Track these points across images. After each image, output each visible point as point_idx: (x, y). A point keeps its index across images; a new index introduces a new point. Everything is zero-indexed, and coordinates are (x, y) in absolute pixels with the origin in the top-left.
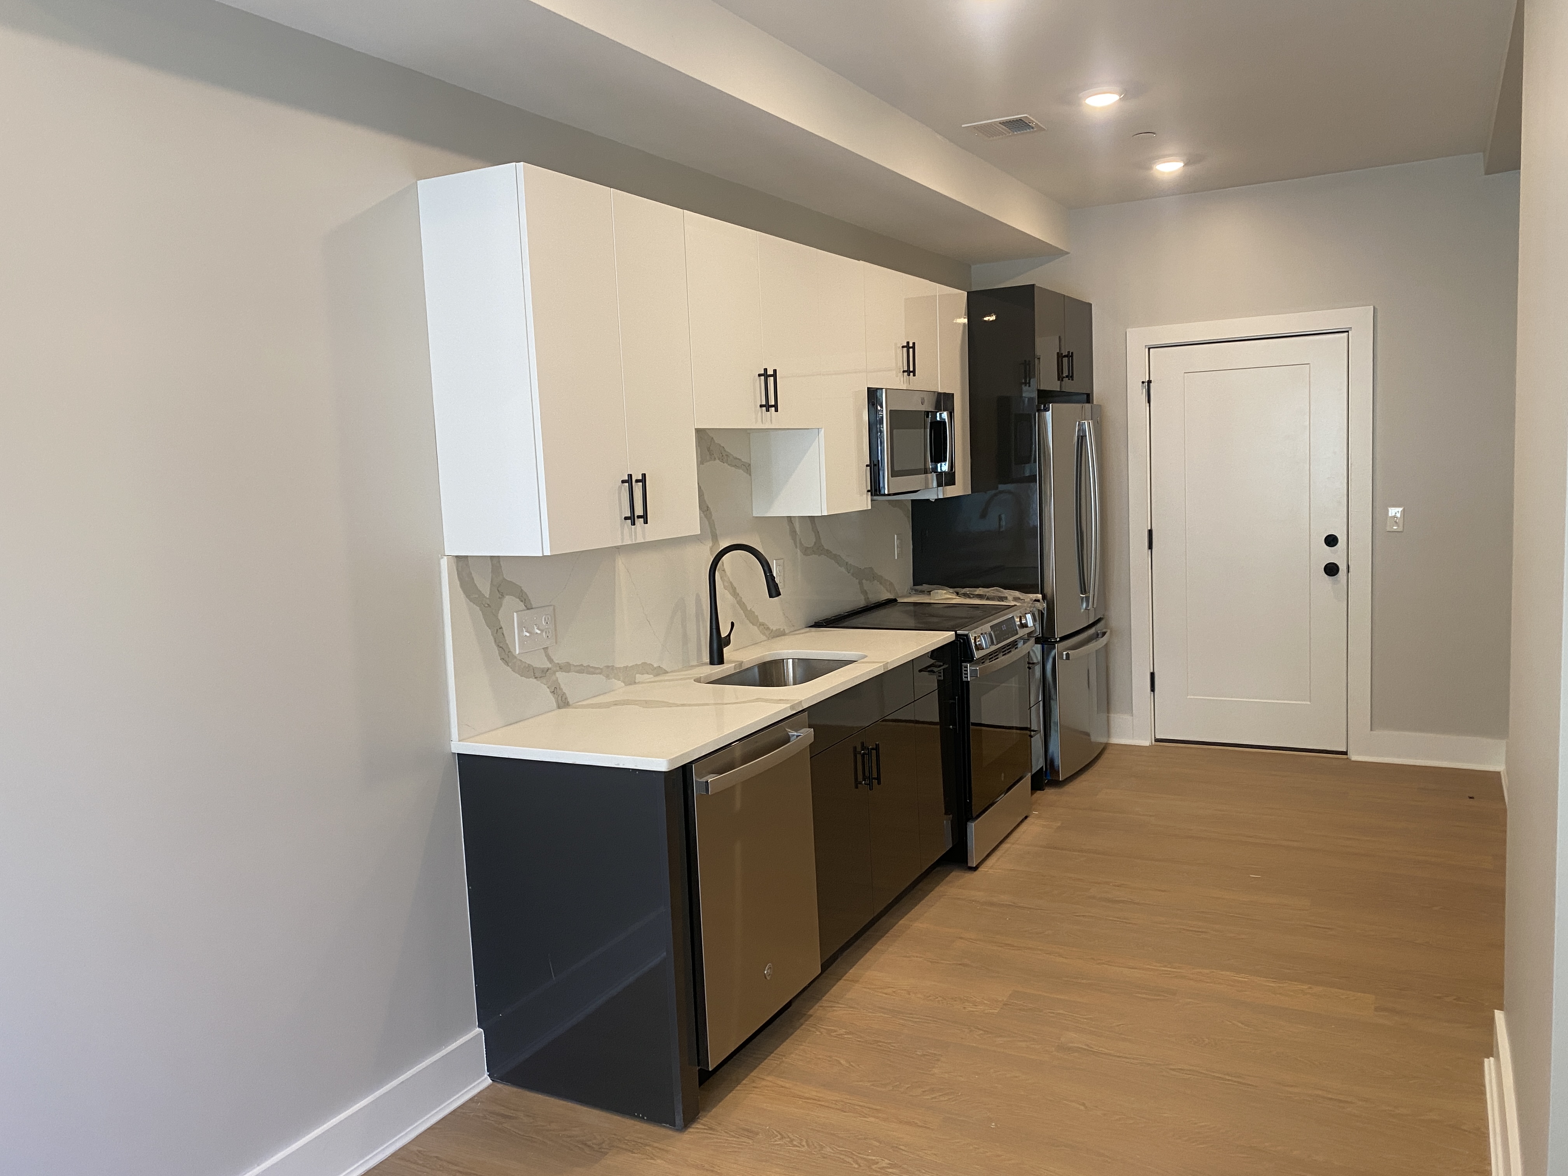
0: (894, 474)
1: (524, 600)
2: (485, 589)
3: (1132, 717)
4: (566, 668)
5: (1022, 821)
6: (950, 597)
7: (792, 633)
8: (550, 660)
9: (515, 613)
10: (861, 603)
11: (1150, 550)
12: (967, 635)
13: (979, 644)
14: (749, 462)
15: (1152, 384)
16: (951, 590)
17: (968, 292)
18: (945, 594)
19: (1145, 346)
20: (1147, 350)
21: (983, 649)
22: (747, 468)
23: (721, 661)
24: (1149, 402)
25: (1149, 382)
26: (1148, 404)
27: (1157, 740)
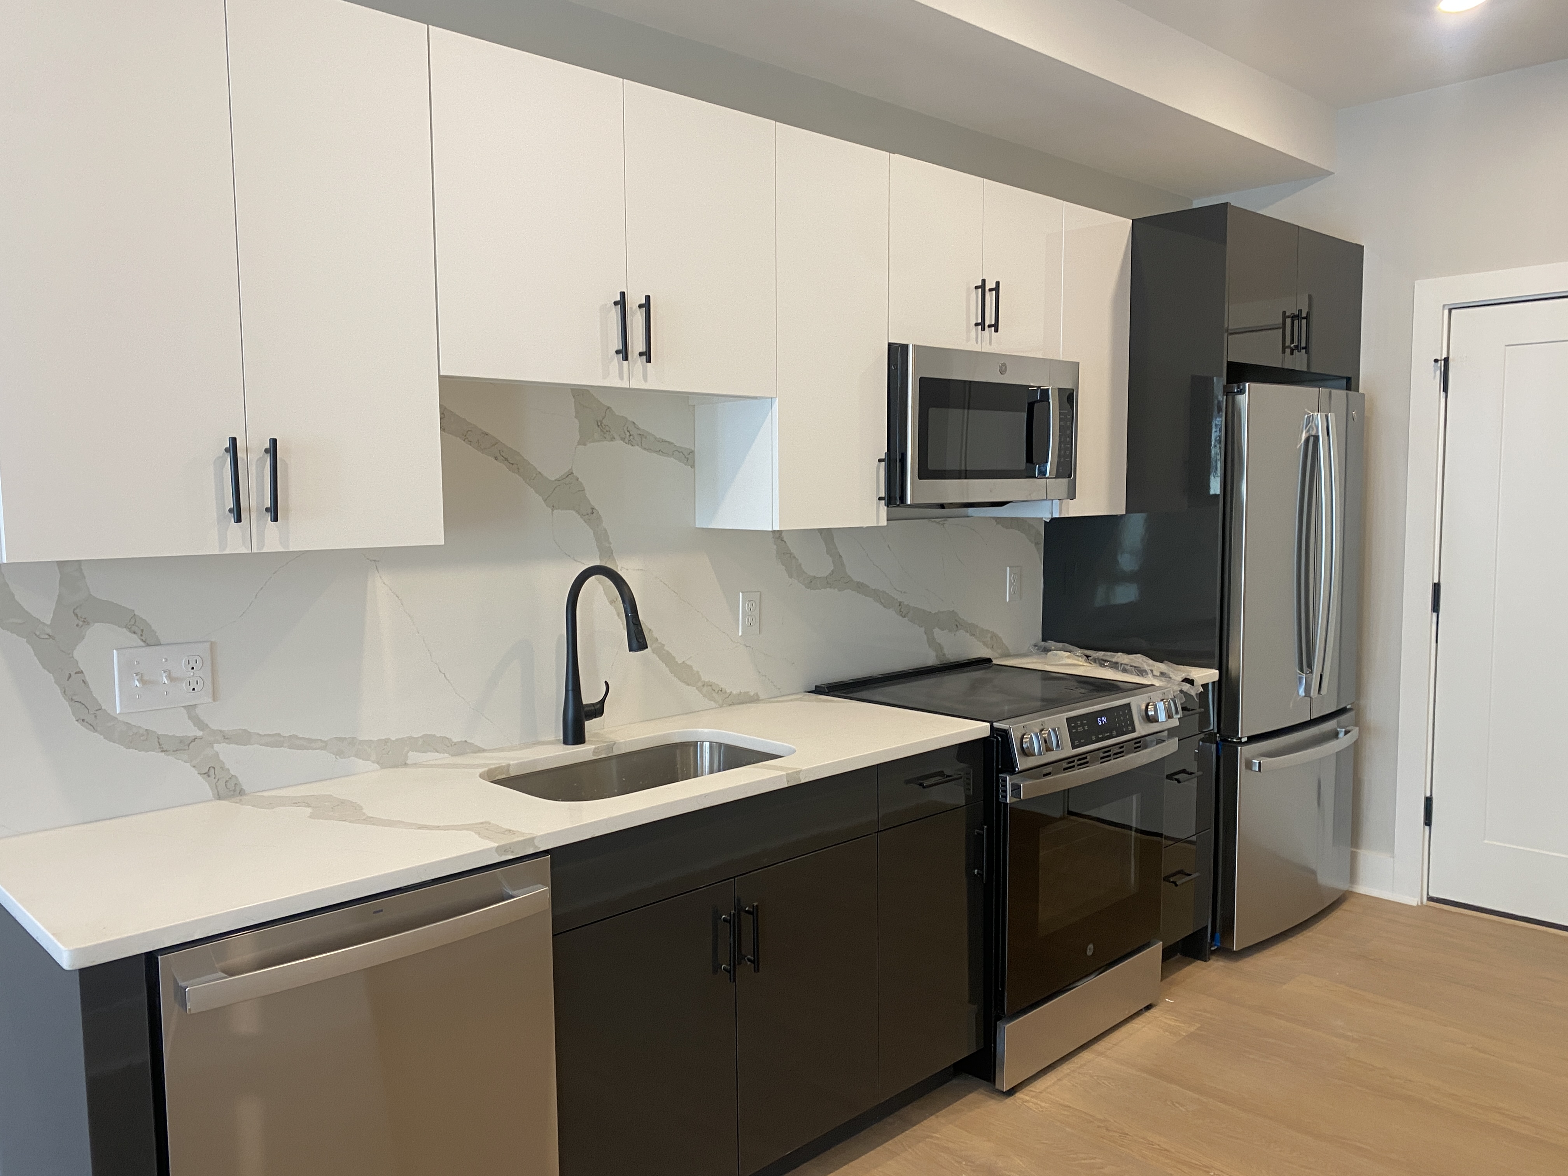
0: (924, 473)
1: (139, 632)
2: (43, 612)
3: (1392, 859)
4: (237, 737)
5: (1138, 1014)
6: (1076, 662)
7: (770, 700)
8: (201, 725)
9: (115, 651)
10: (931, 660)
11: (1435, 614)
12: (1006, 731)
13: (1028, 748)
14: (693, 449)
15: (1452, 364)
16: (1079, 652)
17: (1132, 220)
18: (1068, 657)
19: (1444, 306)
20: (1446, 312)
21: (1033, 755)
22: (688, 457)
23: (579, 740)
24: (1445, 388)
25: (1448, 360)
26: (1443, 394)
27: (1431, 899)
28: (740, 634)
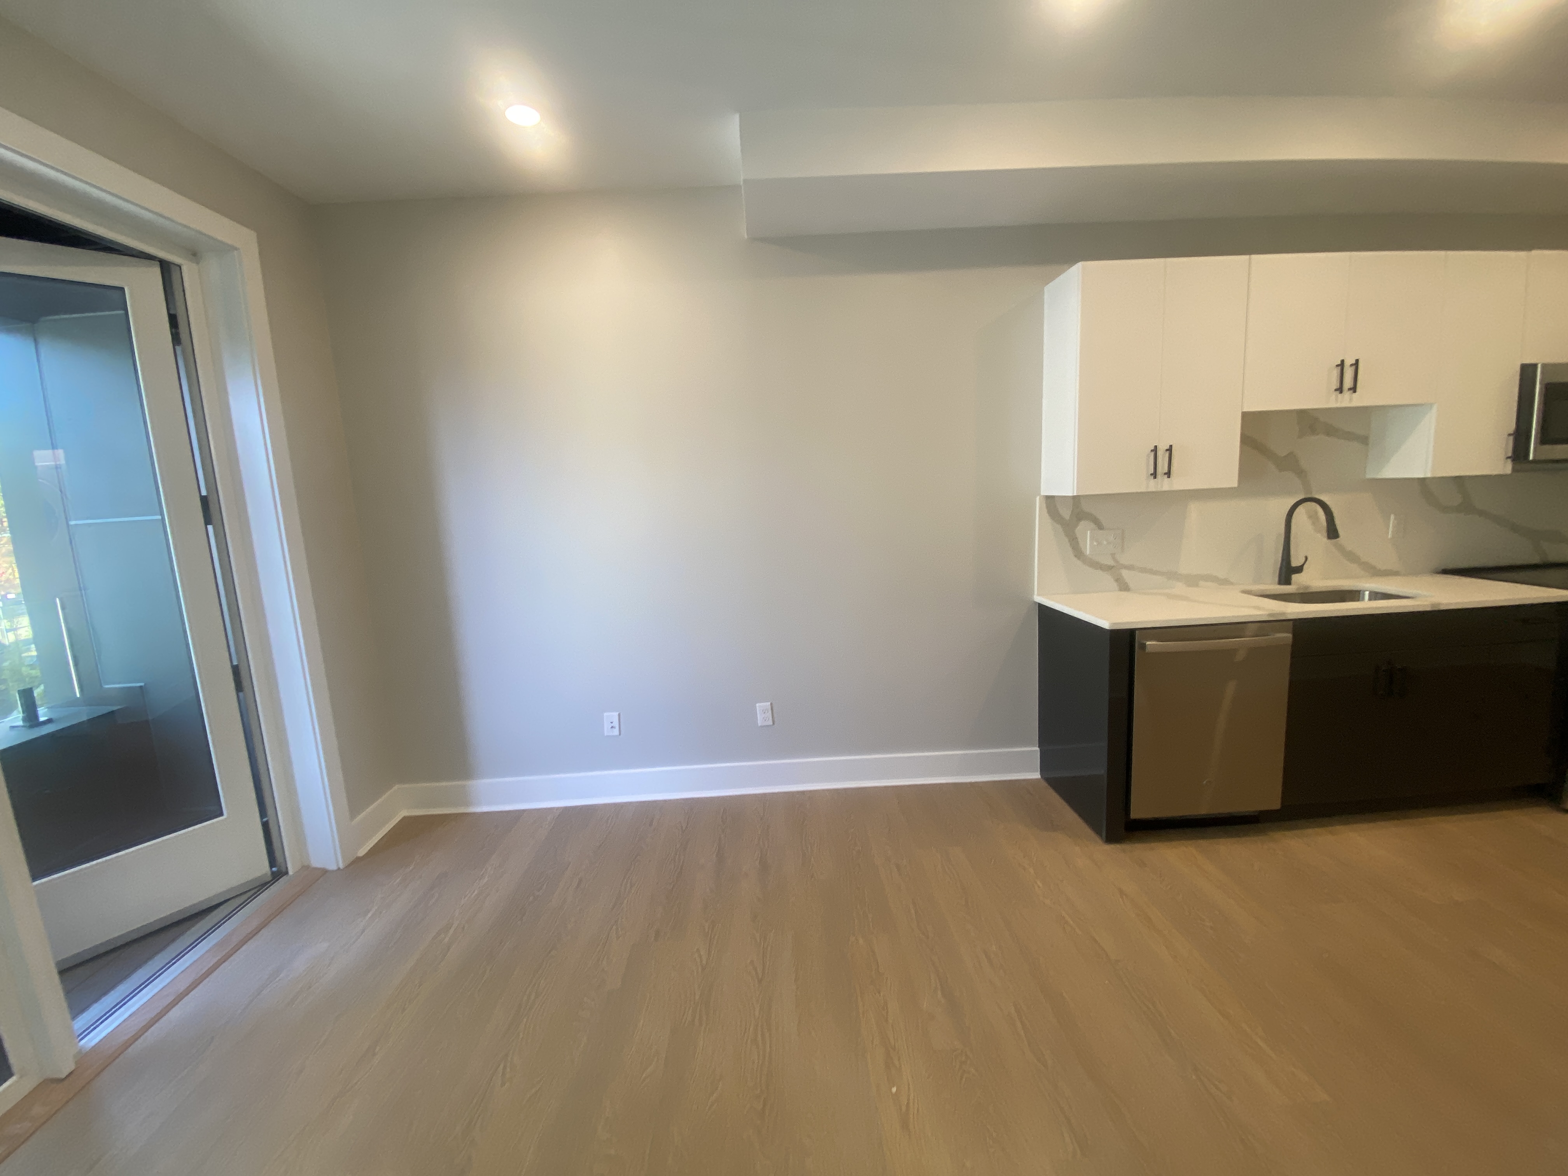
1: (1097, 524)
2: (1067, 516)
4: (1131, 568)
8: (1116, 561)
9: (1089, 531)
10: (1536, 560)
14: (1367, 435)
22: (1364, 440)
23: (1289, 582)
28: (1389, 536)
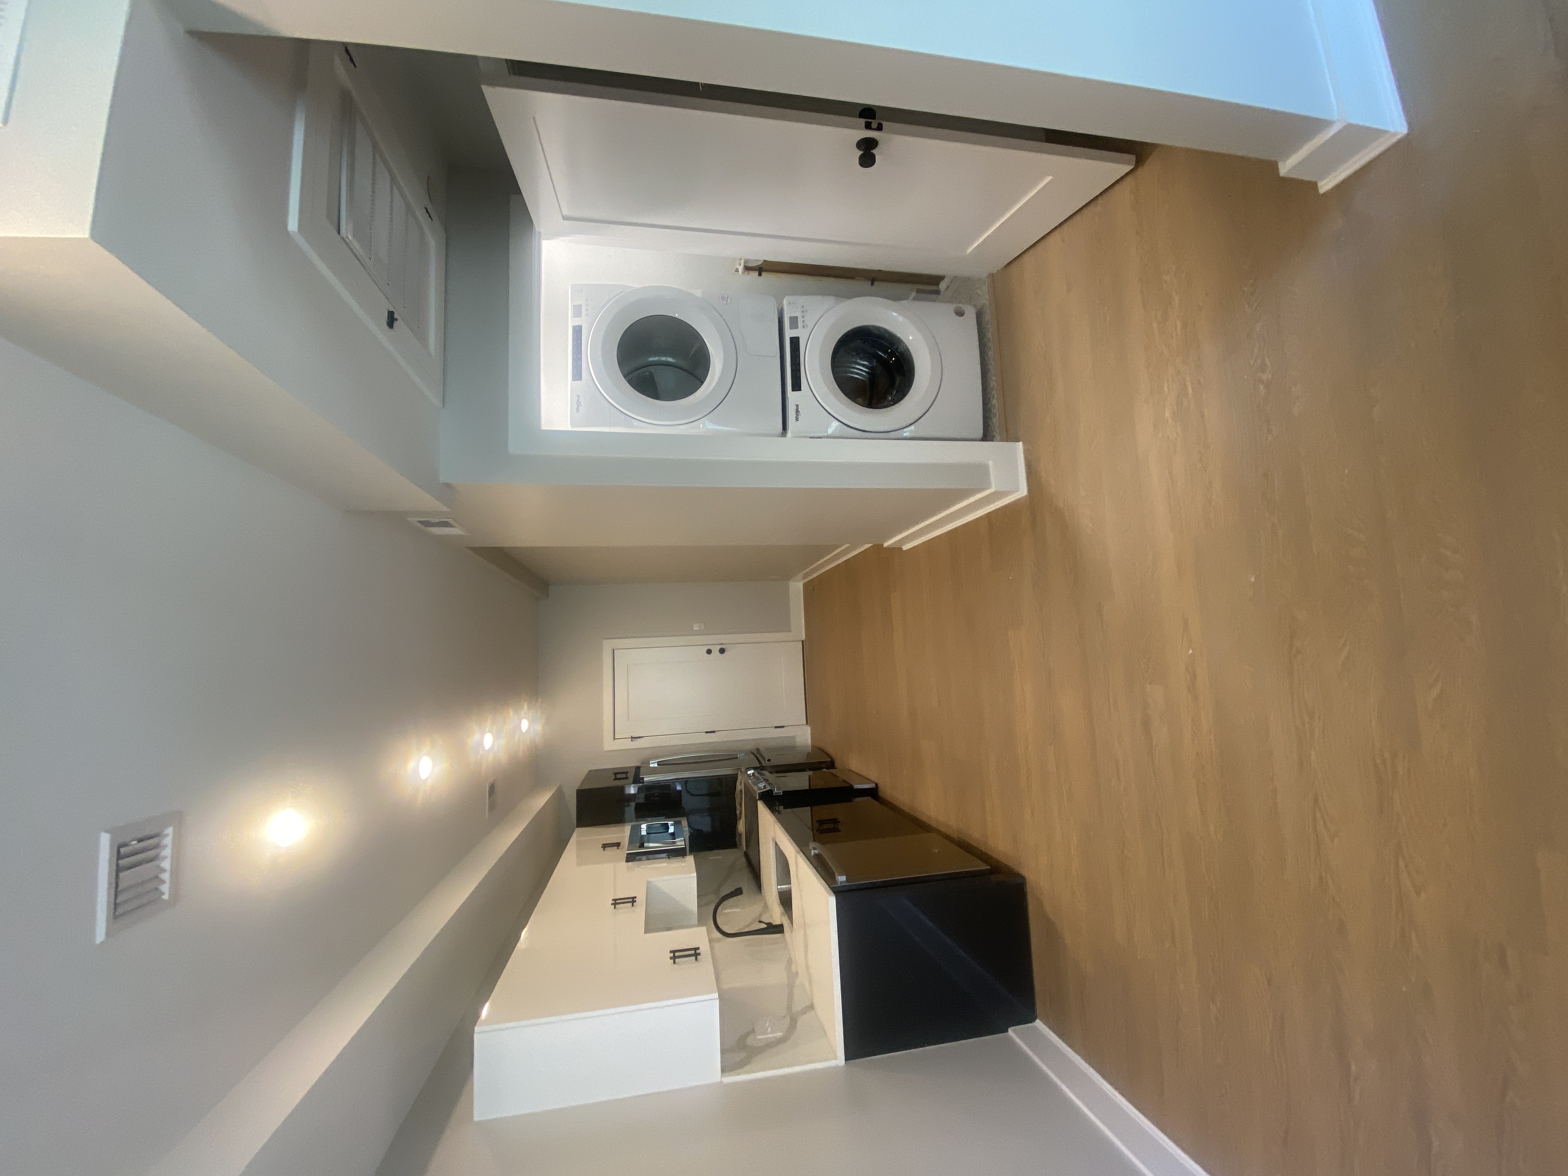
2: (742, 1055)
3: (797, 735)
4: (789, 1007)
5: (852, 770)
6: (741, 820)
8: (785, 1017)
9: (757, 1038)
11: (715, 732)
12: (759, 794)
13: (763, 790)
15: (633, 736)
17: (576, 827)
18: (740, 823)
19: (613, 741)
20: (615, 740)
21: (765, 789)
23: (782, 926)
24: (642, 737)
25: (632, 738)
27: (807, 724)
